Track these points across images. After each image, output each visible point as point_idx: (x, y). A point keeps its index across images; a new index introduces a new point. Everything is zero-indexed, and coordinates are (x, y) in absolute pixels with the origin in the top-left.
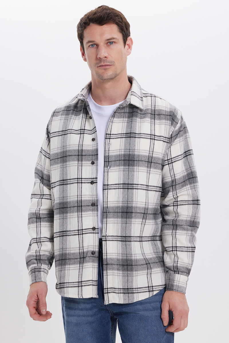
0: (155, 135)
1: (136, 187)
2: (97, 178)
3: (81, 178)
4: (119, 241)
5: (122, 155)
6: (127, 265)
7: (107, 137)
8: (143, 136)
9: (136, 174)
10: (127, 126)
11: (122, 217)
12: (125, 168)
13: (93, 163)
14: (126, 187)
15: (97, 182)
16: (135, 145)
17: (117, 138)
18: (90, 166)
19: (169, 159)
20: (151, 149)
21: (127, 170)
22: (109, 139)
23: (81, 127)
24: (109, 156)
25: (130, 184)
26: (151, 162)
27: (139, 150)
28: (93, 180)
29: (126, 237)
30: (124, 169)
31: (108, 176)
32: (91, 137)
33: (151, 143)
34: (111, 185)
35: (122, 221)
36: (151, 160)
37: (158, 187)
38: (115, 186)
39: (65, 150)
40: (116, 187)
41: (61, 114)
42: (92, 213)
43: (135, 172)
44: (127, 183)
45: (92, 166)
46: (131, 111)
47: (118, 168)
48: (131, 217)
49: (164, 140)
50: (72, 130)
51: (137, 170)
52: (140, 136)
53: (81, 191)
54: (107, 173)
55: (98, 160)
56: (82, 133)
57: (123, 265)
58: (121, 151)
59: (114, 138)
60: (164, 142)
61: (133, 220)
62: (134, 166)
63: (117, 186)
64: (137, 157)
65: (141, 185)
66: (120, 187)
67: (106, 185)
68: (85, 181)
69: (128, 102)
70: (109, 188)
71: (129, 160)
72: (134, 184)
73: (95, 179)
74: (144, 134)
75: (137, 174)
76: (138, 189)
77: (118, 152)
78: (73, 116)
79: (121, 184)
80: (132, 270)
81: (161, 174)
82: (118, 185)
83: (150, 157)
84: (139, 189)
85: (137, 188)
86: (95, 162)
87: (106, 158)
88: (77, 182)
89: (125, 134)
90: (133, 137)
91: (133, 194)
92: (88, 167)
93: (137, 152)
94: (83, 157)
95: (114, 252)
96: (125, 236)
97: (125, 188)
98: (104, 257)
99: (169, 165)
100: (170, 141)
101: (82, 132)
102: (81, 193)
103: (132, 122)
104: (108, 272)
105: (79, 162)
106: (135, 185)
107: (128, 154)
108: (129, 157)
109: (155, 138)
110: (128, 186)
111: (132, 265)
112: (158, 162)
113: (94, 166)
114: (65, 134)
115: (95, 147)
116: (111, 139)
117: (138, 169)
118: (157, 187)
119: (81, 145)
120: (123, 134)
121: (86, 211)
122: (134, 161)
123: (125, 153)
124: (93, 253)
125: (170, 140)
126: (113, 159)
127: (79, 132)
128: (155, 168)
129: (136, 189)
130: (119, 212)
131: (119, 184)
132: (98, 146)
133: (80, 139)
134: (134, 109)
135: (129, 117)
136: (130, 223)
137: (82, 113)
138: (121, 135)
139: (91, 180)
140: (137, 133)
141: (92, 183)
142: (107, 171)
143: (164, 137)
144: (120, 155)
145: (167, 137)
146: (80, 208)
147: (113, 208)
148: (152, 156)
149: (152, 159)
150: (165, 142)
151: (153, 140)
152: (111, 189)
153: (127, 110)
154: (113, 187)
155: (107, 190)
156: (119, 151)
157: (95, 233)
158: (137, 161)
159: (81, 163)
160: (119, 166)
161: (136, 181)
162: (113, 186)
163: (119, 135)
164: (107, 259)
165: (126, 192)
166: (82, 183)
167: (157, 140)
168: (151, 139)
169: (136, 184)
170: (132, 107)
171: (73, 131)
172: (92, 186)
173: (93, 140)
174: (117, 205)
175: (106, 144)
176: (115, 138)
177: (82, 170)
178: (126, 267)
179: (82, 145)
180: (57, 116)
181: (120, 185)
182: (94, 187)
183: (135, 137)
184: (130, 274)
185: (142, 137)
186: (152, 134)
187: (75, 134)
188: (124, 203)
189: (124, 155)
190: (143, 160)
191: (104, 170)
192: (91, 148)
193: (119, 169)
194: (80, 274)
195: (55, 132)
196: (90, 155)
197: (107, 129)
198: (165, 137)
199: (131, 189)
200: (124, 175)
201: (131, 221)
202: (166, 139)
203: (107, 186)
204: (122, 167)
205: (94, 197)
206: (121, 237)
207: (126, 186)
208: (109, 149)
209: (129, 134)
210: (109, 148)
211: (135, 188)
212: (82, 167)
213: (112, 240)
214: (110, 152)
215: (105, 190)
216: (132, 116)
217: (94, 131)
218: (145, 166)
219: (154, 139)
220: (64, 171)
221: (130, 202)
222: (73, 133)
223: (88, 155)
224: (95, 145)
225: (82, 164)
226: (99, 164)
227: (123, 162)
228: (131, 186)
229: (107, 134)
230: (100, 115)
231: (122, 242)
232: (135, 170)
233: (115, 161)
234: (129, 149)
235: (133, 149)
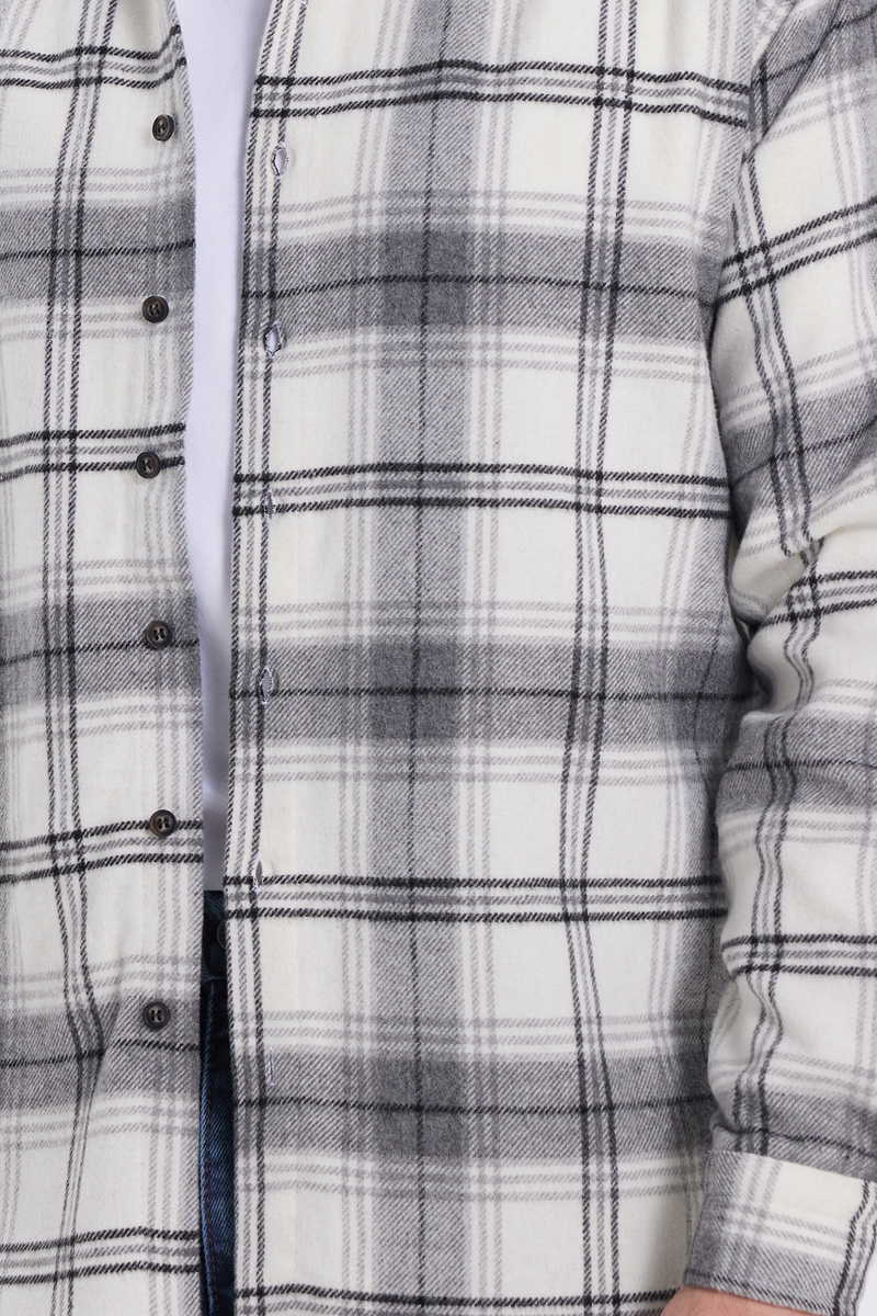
0: (631, 75)
1: (480, 486)
2: (178, 428)
3: (66, 427)
4: (359, 915)
5: (368, 239)
6: (418, 1109)
7: (264, 106)
8: (533, 81)
9: (483, 389)
11: (379, 732)
12: (395, 338)
13: (155, 312)
14: (409, 493)
15: (178, 461)
16: (468, 161)
17: (340, 108)
18: (133, 334)
19: (752, 252)
20: (607, 184)
21: (414, 355)
22: (275, 122)
23: (81, 33)
24: (273, 249)
25: (437, 468)
26: (614, 289)
27: (503, 195)
28: (154, 441)
29: (413, 883)
30: (386, 348)
31: (267, 408)
32: (149, 106)
33: (604, 132)
34: (294, 475)
35: (379, 760)
36: (615, 273)
37: (695, 480)
38: (319, 481)
40: (329, 489)
42: (149, 700)
43: (475, 374)
44: (411, 457)
45: (151, 334)
47: (344, 341)
48: (447, 732)
49: (710, 107)
50: (16, 54)
51: (491, 355)
52: (514, 84)
53: (71, 532)
54: (260, 383)
55: (191, 287)
56: (84, 74)
57: (387, 1109)
58: (363, 206)
59: (312, 113)
60: (707, 124)
61: (462, 750)
62: (460, 320)
64: (487, 252)
65: (524, 469)
66: (356, 495)
67: (252, 478)
68: (99, 451)
70: (276, 501)
71: (425, 279)
72: (468, 468)
73: (166, 438)
74: (545, 66)
75: (491, 389)
76: (495, 503)
77: (339, 217)
79: (363, 469)
80: (454, 1149)
81: (704, 371)
82: (341, 479)
83: (604, 243)
84: (510, 503)
85: (487, 495)
86: (171, 305)
87: (252, 270)
88: (38, 460)
89: (403, 72)
90: (454, 95)
91: (455, 546)
92: (123, 346)
93: (487, 212)
94: (87, 264)
95: (315, 1005)
96: (405, 874)
97: (400, 502)
98: (238, 1045)
99: (748, 301)
100: (751, 110)
101: (87, 67)
102: (70, 552)
104: (267, 1160)
105: (58, 309)
106: (473, 477)
107: (420, 229)
108: (426, 255)
109: (636, 99)
110: (420, 485)
111: (455, 1110)
112: (668, 282)
113: (166, 331)
115: (173, 188)
116: (291, 122)
117: (499, 347)
118: (683, 480)
119: (72, 174)
120: (389, 74)
121: (105, 687)
122: (462, 280)
123: (397, 221)
124: (155, 1014)
125: (752, 101)
126: (307, 273)
127: (64, 70)
128: (653, 331)
129: (481, 503)
130: (358, 692)
131: (350, 470)
132: (190, 176)
133: (69, 129)
136: (443, 777)
138: (365, 82)
139: (142, 443)
140: (492, 60)
141: (149, 465)
142: (261, 368)
143: (706, 82)
144: (354, 241)
145: (729, 78)
146: (59, 665)
147: (304, 655)
148: (619, 234)
149: (617, 262)
150: (714, 117)
151: (620, 112)
152: (293, 507)
154: (307, 491)
155: (257, 518)
156: (348, 207)
157: (176, 859)
158: (485, 280)
159: (71, 311)
160: (350, 324)
161: (481, 444)
162: (305, 483)
163: (352, 84)
164: (260, 1058)
165: (407, 534)
166: (73, 467)
167: (648, 109)
168: (598, 102)
169: (480, 468)
171: (26, 68)
172: (151, 488)
173: (164, 128)
174: (335, 635)
175: (257, 158)
176: (326, 111)
177: (75, 365)
178: (406, 1122)
179: (83, 175)
181: (357, 478)
182: (158, 501)
183: (476, 97)
184: (441, 1179)
185: (527, 89)
186: (609, 64)
187: (34, 84)
188: (393, 614)
189: (390, 241)
190: (532, 270)
191: (240, 361)
192: (145, 198)
193: (353, 349)
196: (135, 251)
197: (262, 43)
198: (714, 76)
199: (441, 503)
200: (386, 395)
201: (448, 760)
202: (726, 94)
203: (259, 486)
204: (374, 337)
205: (165, 579)
206: (377, 883)
207: (403, 485)
208: (276, 196)
209: (431, 74)
210: (277, 186)
211: (472, 494)
212: (76, 344)
213: (302, 913)
214: (282, 217)
215: (243, 520)
217: (169, 58)
218: (561, 322)
219: (628, 106)
221: (435, 606)
222: (22, 83)
223: (125, 252)
224: (174, 173)
225: (78, 319)
226: (198, 316)
227: (377, 293)
228: (441, 485)
229: (261, 81)
231: (380, 925)
232: (476, 355)
233: (321, 288)
234: (429, 193)
235: (457, 187)
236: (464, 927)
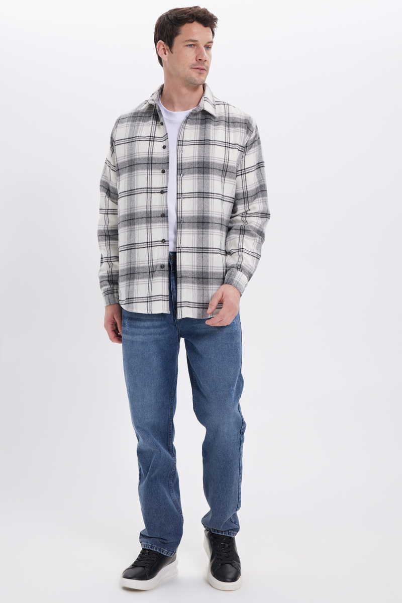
0: (229, 143)
2: (167, 187)
3: (150, 187)
4: (195, 252)
5: (195, 162)
6: (203, 278)
7: (179, 144)
8: (217, 143)
9: (212, 183)
10: (201, 133)
11: (198, 228)
12: (200, 175)
13: (163, 172)
14: (202, 196)
15: (167, 192)
16: (209, 153)
17: (190, 145)
18: (160, 175)
19: (243, 170)
20: (227, 157)
21: (202, 178)
22: (181, 146)
23: (151, 134)
24: (182, 163)
25: (206, 193)
26: (226, 171)
27: (214, 157)
28: (163, 189)
29: (203, 248)
30: (198, 177)
31: (181, 184)
32: (162, 144)
33: (226, 150)
34: (186, 193)
35: (198, 232)
39: (133, 158)
40: (190, 195)
41: (127, 120)
42: (161, 224)
43: (211, 181)
44: (202, 191)
45: (163, 175)
46: (204, 118)
47: (192, 176)
48: (208, 228)
49: (239, 149)
50: (140, 137)
51: (213, 178)
52: (215, 143)
53: (151, 201)
54: (180, 181)
57: (198, 278)
58: (194, 158)
59: (186, 145)
60: (239, 151)
61: (210, 230)
62: (208, 173)
63: (192, 195)
64: (212, 165)
65: (217, 194)
66: (194, 196)
67: (180, 194)
68: (155, 190)
69: (201, 108)
70: (183, 197)
71: (203, 168)
73: (165, 189)
74: (218, 141)
77: (191, 159)
78: (141, 123)
80: (207, 283)
81: (235, 184)
83: (226, 165)
84: (215, 198)
85: (212, 197)
86: (166, 171)
87: (179, 166)
88: (146, 191)
89: (199, 141)
90: (207, 144)
91: (208, 203)
92: (158, 176)
93: (212, 159)
94: (153, 165)
95: (188, 264)
96: (202, 247)
98: (178, 270)
99: (242, 176)
101: (152, 139)
102: (151, 204)
103: (205, 128)
104: (182, 285)
105: (149, 171)
106: (210, 194)
107: (203, 161)
108: (204, 165)
111: (208, 278)
112: (232, 171)
113: (165, 174)
114: (132, 142)
115: (166, 155)
116: (183, 146)
119: (150, 153)
120: (197, 141)
121: (156, 222)
122: (209, 168)
123: (199, 160)
124: (162, 266)
125: (245, 149)
126: (187, 166)
127: (148, 139)
128: (230, 177)
130: (195, 222)
133: (149, 147)
134: (207, 116)
135: (201, 124)
136: (208, 234)
137: (152, 119)
138: (194, 142)
139: (161, 189)
140: (211, 140)
141: (162, 192)
142: (180, 179)
143: (238, 145)
144: (193, 162)
145: (242, 145)
146: (149, 219)
147: (187, 217)
148: (228, 164)
149: (227, 168)
152: (186, 198)
153: (200, 116)
154: (187, 196)
155: (181, 199)
157: (165, 246)
158: (212, 168)
159: (151, 171)
160: (193, 173)
161: (211, 190)
163: (192, 142)
164: (181, 271)
165: (202, 201)
166: (151, 193)
167: (232, 148)
168: (225, 146)
169: (211, 193)
170: (205, 113)
171: (142, 139)
172: (162, 196)
173: (164, 147)
174: (192, 215)
175: (179, 151)
176: (188, 145)
177: (151, 179)
178: (201, 280)
179: (152, 153)
180: (122, 123)
181: (194, 194)
182: (164, 197)
183: (210, 144)
184: (205, 287)
186: (227, 142)
188: (200, 212)
189: (198, 163)
190: (217, 168)
191: (177, 178)
192: (162, 156)
193: (194, 177)
194: (150, 289)
195: (121, 140)
196: (161, 163)
197: (179, 136)
198: (240, 145)
199: (206, 197)
200: (199, 183)
201: (208, 232)
202: (241, 147)
204: (196, 175)
205: (164, 208)
206: (198, 248)
209: (203, 141)
210: (182, 155)
211: (210, 197)
212: (151, 176)
213: (187, 252)
214: (183, 159)
215: (179, 199)
216: (205, 123)
217: (166, 137)
218: (220, 175)
219: (229, 147)
220: (131, 180)
221: (205, 211)
222: (142, 141)
223: (159, 164)
224: (166, 153)
226: (170, 172)
227: (197, 169)
228: (206, 195)
229: (179, 141)
230: (171, 122)
231: (198, 254)
232: (211, 178)
233: (189, 168)
234: (204, 157)
235: (207, 156)
236: (210, 254)
